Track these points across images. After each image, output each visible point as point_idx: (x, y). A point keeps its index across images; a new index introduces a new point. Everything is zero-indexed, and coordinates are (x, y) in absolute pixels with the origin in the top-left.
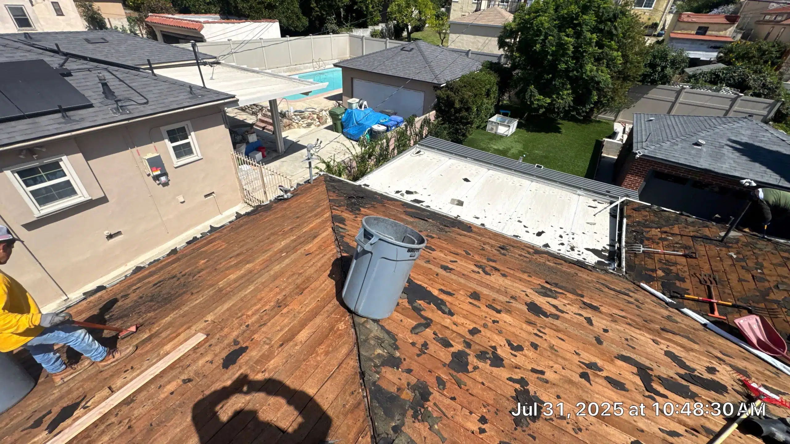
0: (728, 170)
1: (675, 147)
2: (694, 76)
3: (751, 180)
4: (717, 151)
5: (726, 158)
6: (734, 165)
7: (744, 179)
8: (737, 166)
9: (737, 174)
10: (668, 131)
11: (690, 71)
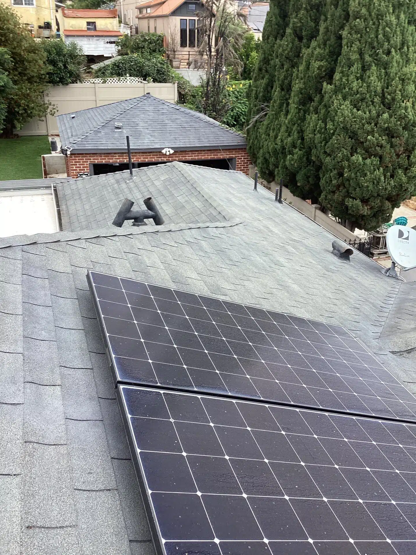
0: (149, 144)
1: (99, 135)
2: (100, 70)
3: (169, 148)
4: (134, 130)
5: (144, 134)
6: (152, 139)
7: (163, 148)
8: (155, 139)
9: (157, 146)
10: (89, 122)
11: (95, 67)
